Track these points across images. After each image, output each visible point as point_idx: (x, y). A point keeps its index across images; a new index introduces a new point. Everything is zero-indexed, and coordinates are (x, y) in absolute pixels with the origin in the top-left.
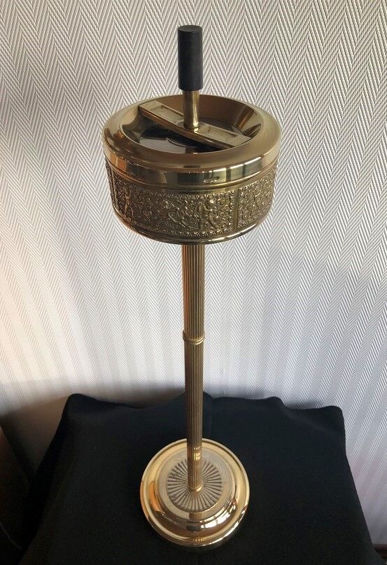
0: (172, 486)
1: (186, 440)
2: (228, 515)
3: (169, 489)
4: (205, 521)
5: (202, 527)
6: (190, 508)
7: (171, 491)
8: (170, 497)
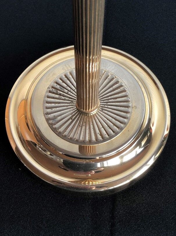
0: (53, 105)
1: (73, 46)
2: (139, 150)
3: (47, 108)
4: (104, 156)
5: (99, 165)
6: (76, 137)
7: (49, 110)
8: (48, 120)
